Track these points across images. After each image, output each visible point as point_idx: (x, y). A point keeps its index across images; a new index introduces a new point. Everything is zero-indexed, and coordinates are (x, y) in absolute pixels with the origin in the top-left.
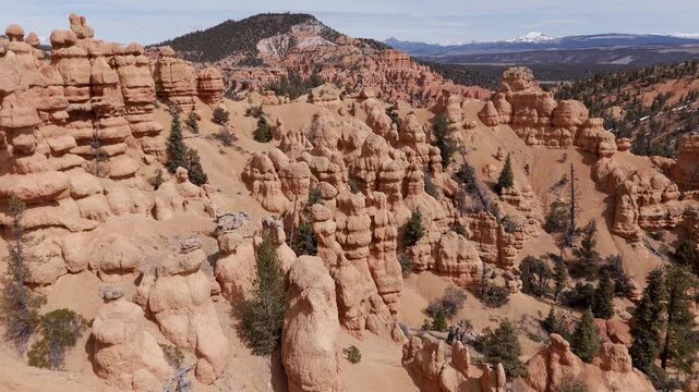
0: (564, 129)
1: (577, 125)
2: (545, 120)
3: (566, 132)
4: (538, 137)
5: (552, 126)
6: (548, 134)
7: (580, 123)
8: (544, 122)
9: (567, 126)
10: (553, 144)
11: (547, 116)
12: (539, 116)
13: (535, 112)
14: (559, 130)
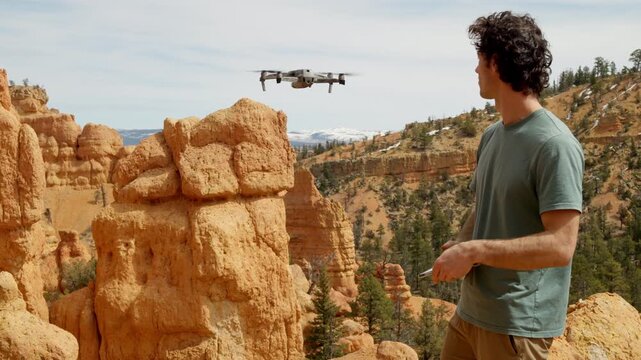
0: (93, 161)
1: (110, 156)
2: (68, 151)
3: (97, 165)
4: (60, 174)
5: (78, 158)
6: (74, 169)
7: (114, 153)
8: (67, 153)
9: (97, 158)
10: (82, 183)
11: (69, 146)
12: (60, 146)
13: (53, 141)
14: (87, 163)
